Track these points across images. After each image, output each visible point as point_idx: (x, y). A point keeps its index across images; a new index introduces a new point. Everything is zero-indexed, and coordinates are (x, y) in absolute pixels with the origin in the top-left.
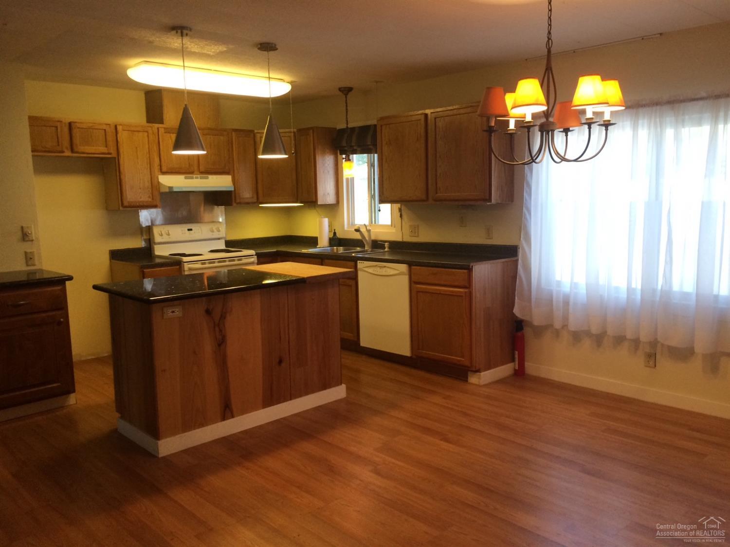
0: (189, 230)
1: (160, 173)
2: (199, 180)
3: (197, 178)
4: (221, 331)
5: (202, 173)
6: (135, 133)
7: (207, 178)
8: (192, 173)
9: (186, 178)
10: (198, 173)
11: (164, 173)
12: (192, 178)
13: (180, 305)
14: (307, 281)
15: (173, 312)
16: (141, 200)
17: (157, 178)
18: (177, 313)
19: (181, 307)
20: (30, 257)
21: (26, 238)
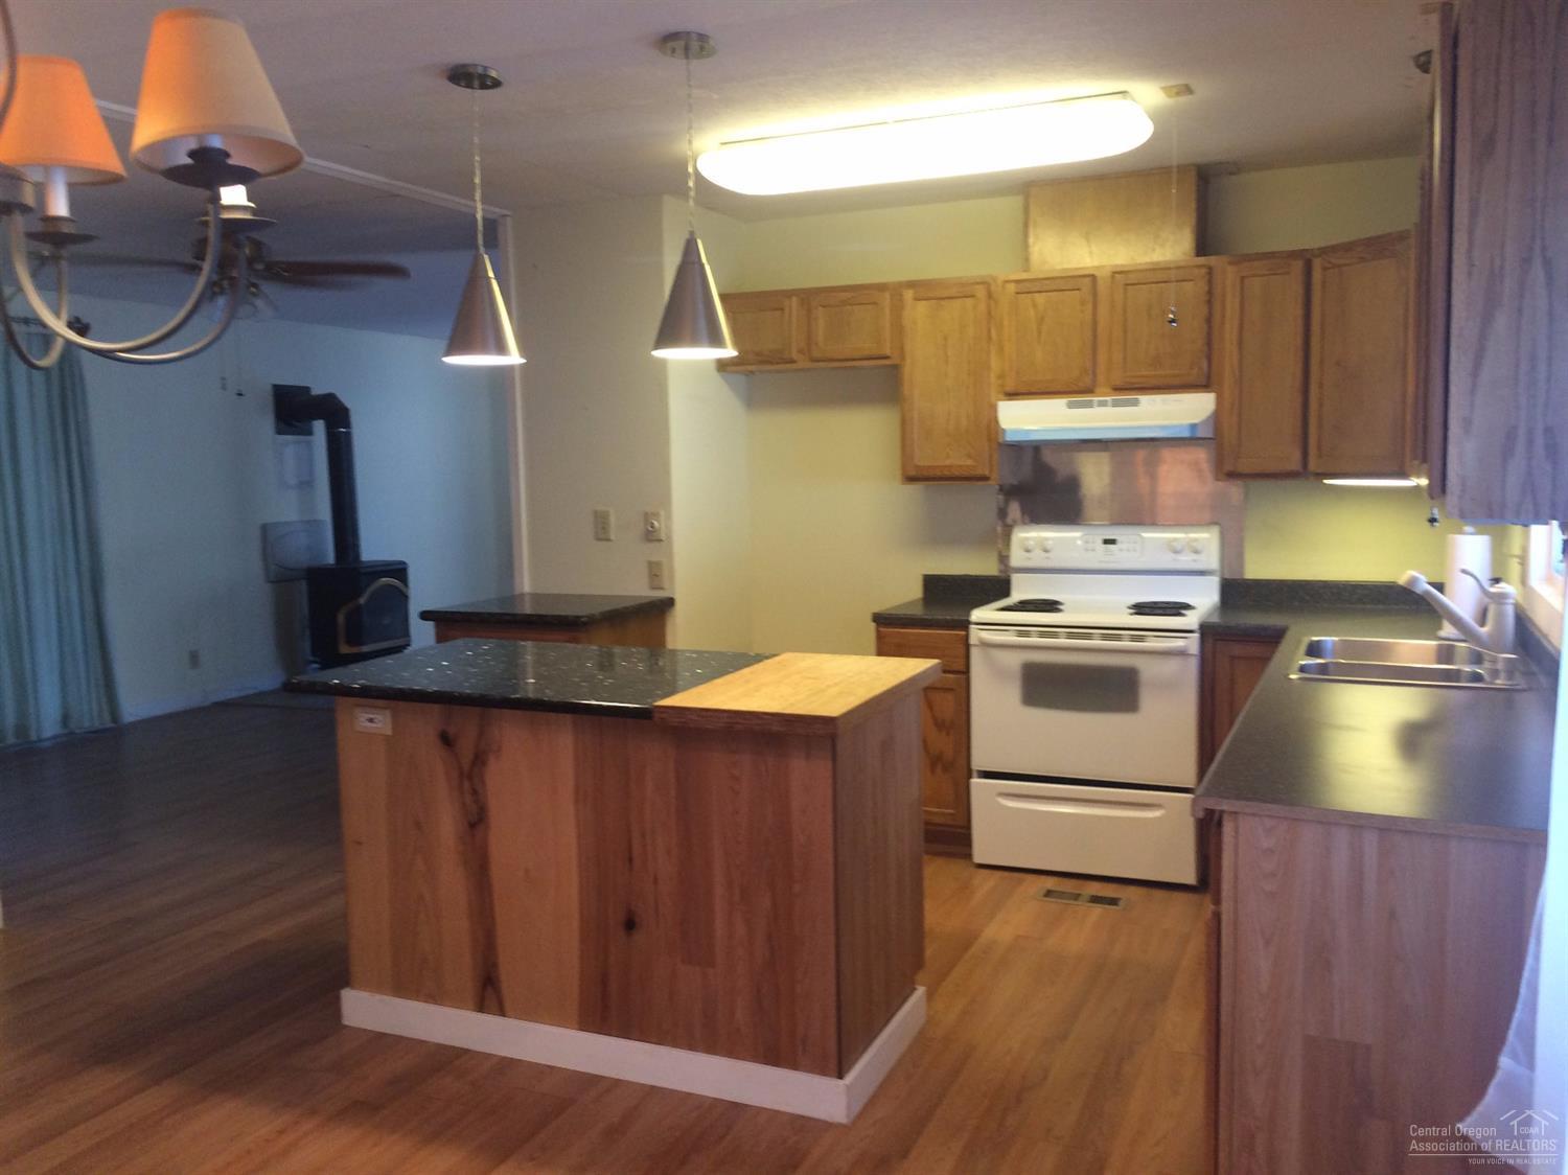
0: (1107, 542)
1: (1001, 396)
2: (1109, 410)
3: (1103, 404)
4: (475, 792)
5: (1118, 389)
6: (943, 302)
7: (1135, 403)
8: (1089, 391)
9: (1071, 406)
10: (1109, 390)
11: (1012, 395)
12: (1089, 405)
13: (385, 708)
14: (657, 715)
15: (371, 720)
16: (948, 462)
17: (994, 409)
18: (379, 725)
19: (388, 713)
20: (655, 572)
21: (651, 535)
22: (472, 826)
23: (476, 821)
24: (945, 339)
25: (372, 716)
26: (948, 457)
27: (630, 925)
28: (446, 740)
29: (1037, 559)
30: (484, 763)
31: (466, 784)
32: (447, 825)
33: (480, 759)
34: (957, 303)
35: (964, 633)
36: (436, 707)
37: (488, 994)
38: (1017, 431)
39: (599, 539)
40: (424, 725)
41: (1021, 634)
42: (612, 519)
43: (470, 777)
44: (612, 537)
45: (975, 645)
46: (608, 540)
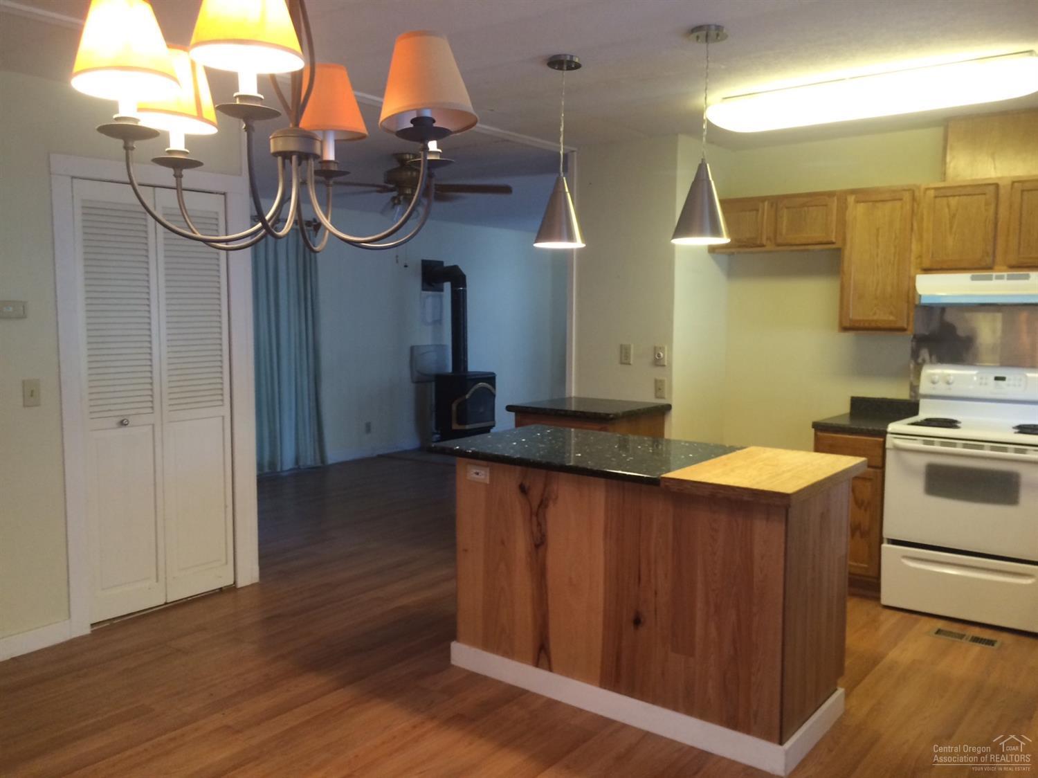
0: (997, 379)
1: (919, 271)
2: (1004, 282)
3: (1000, 278)
4: (539, 525)
5: (1013, 267)
6: (877, 204)
7: (1026, 277)
8: (989, 268)
9: (974, 278)
10: (1005, 268)
11: (927, 270)
12: (988, 278)
13: (487, 466)
14: (662, 484)
15: (477, 474)
16: (875, 318)
17: (913, 280)
18: (483, 477)
19: (488, 469)
20: (659, 387)
21: (658, 362)
22: (537, 546)
23: (539, 543)
24: (878, 230)
25: (478, 471)
26: (875, 314)
27: (637, 622)
28: (523, 490)
29: (941, 389)
30: (546, 506)
31: (534, 519)
32: (521, 544)
33: (543, 504)
34: (889, 205)
35: (881, 440)
36: (518, 468)
37: (542, 656)
38: (929, 297)
39: (622, 363)
40: (510, 479)
41: (926, 443)
42: (632, 352)
43: (537, 515)
44: (631, 362)
45: (890, 449)
46: (630, 364)
